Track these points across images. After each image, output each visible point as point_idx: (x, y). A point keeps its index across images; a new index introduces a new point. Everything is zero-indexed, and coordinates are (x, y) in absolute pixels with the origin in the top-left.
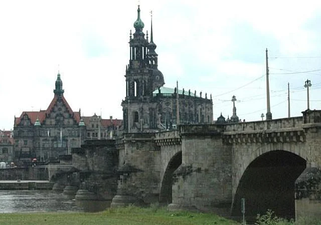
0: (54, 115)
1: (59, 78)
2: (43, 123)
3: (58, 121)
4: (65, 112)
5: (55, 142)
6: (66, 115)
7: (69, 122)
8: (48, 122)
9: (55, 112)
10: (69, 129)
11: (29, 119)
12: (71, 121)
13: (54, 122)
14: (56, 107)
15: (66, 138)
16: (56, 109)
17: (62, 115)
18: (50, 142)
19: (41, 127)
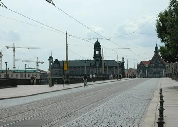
0: (154, 62)
1: (156, 46)
2: (149, 66)
3: (156, 65)
4: (159, 61)
5: (155, 74)
6: (160, 62)
7: (161, 65)
8: (152, 65)
9: (154, 61)
10: (161, 68)
11: (143, 64)
12: (162, 65)
13: (154, 65)
14: (155, 59)
15: (160, 72)
16: (155, 60)
17: (158, 62)
18: (153, 74)
19: (148, 68)
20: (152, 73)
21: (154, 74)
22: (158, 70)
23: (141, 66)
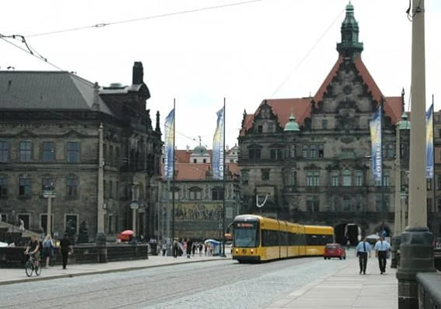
0: (332, 104)
1: (349, 16)
2: (306, 125)
3: (342, 120)
4: (360, 96)
5: (335, 173)
8: (318, 122)
9: (335, 97)
11: (274, 117)
13: (332, 122)
14: (336, 85)
16: (338, 89)
17: (352, 104)
18: (323, 172)
19: (299, 134)
20: (322, 165)
21: (329, 169)
22: (352, 150)
23: (259, 123)
